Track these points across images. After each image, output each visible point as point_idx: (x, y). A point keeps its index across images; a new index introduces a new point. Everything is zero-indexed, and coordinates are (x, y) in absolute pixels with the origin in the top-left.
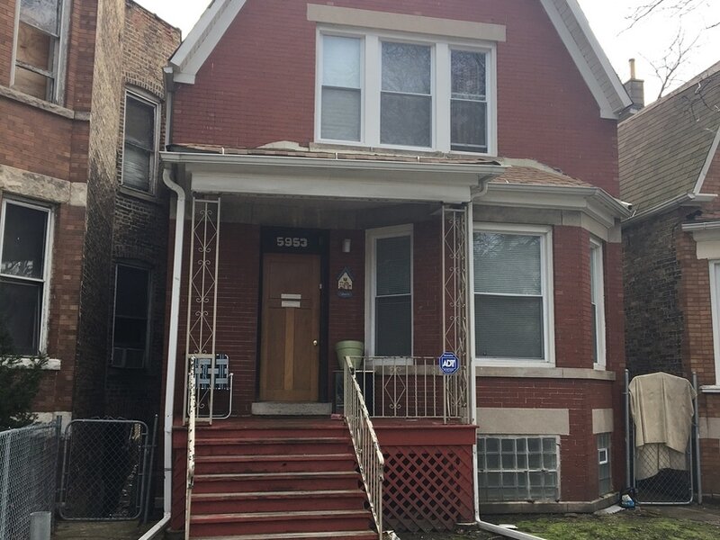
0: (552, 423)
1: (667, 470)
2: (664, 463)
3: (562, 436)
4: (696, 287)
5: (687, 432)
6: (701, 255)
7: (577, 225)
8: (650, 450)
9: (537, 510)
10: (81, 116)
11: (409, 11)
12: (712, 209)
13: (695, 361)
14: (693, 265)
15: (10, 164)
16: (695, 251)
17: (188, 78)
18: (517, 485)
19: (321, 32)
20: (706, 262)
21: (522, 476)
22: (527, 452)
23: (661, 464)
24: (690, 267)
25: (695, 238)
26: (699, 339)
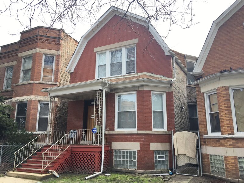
0: (135, 146)
1: (188, 163)
2: (187, 161)
3: (138, 151)
4: (201, 102)
5: (196, 151)
6: (202, 91)
7: (143, 89)
8: (182, 156)
9: (129, 172)
10: (56, 83)
11: (115, 43)
12: (207, 75)
13: (201, 127)
14: (199, 95)
15: (40, 95)
16: (200, 90)
17: (72, 71)
18: (126, 164)
19: (98, 54)
20: (203, 93)
21: (127, 161)
22: (128, 155)
23: (186, 161)
24: (198, 96)
25: (200, 86)
26: (202, 119)
